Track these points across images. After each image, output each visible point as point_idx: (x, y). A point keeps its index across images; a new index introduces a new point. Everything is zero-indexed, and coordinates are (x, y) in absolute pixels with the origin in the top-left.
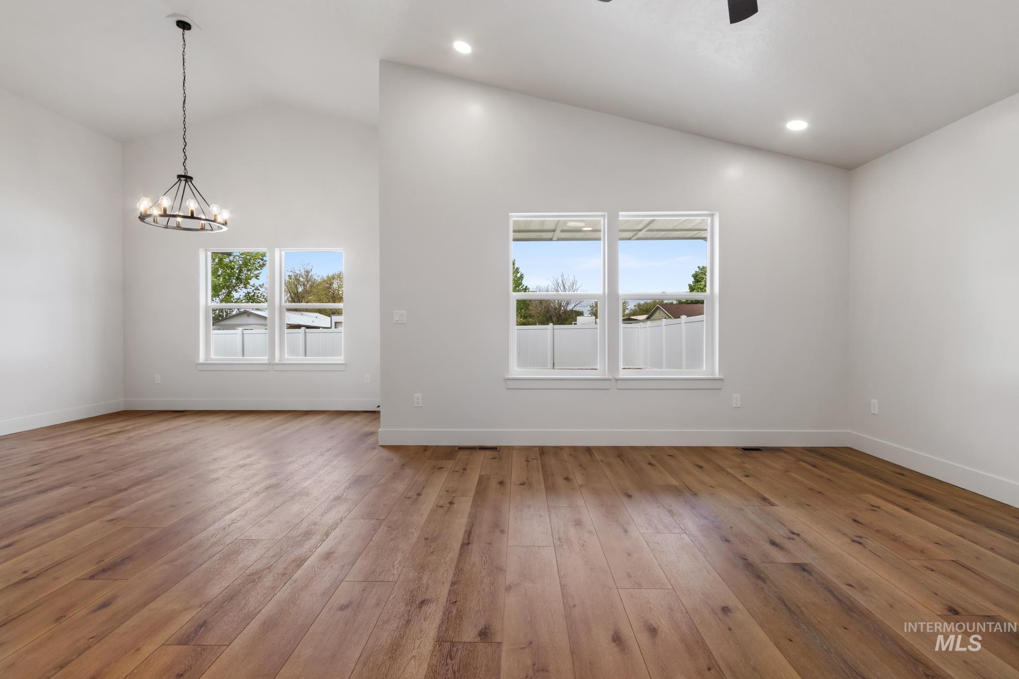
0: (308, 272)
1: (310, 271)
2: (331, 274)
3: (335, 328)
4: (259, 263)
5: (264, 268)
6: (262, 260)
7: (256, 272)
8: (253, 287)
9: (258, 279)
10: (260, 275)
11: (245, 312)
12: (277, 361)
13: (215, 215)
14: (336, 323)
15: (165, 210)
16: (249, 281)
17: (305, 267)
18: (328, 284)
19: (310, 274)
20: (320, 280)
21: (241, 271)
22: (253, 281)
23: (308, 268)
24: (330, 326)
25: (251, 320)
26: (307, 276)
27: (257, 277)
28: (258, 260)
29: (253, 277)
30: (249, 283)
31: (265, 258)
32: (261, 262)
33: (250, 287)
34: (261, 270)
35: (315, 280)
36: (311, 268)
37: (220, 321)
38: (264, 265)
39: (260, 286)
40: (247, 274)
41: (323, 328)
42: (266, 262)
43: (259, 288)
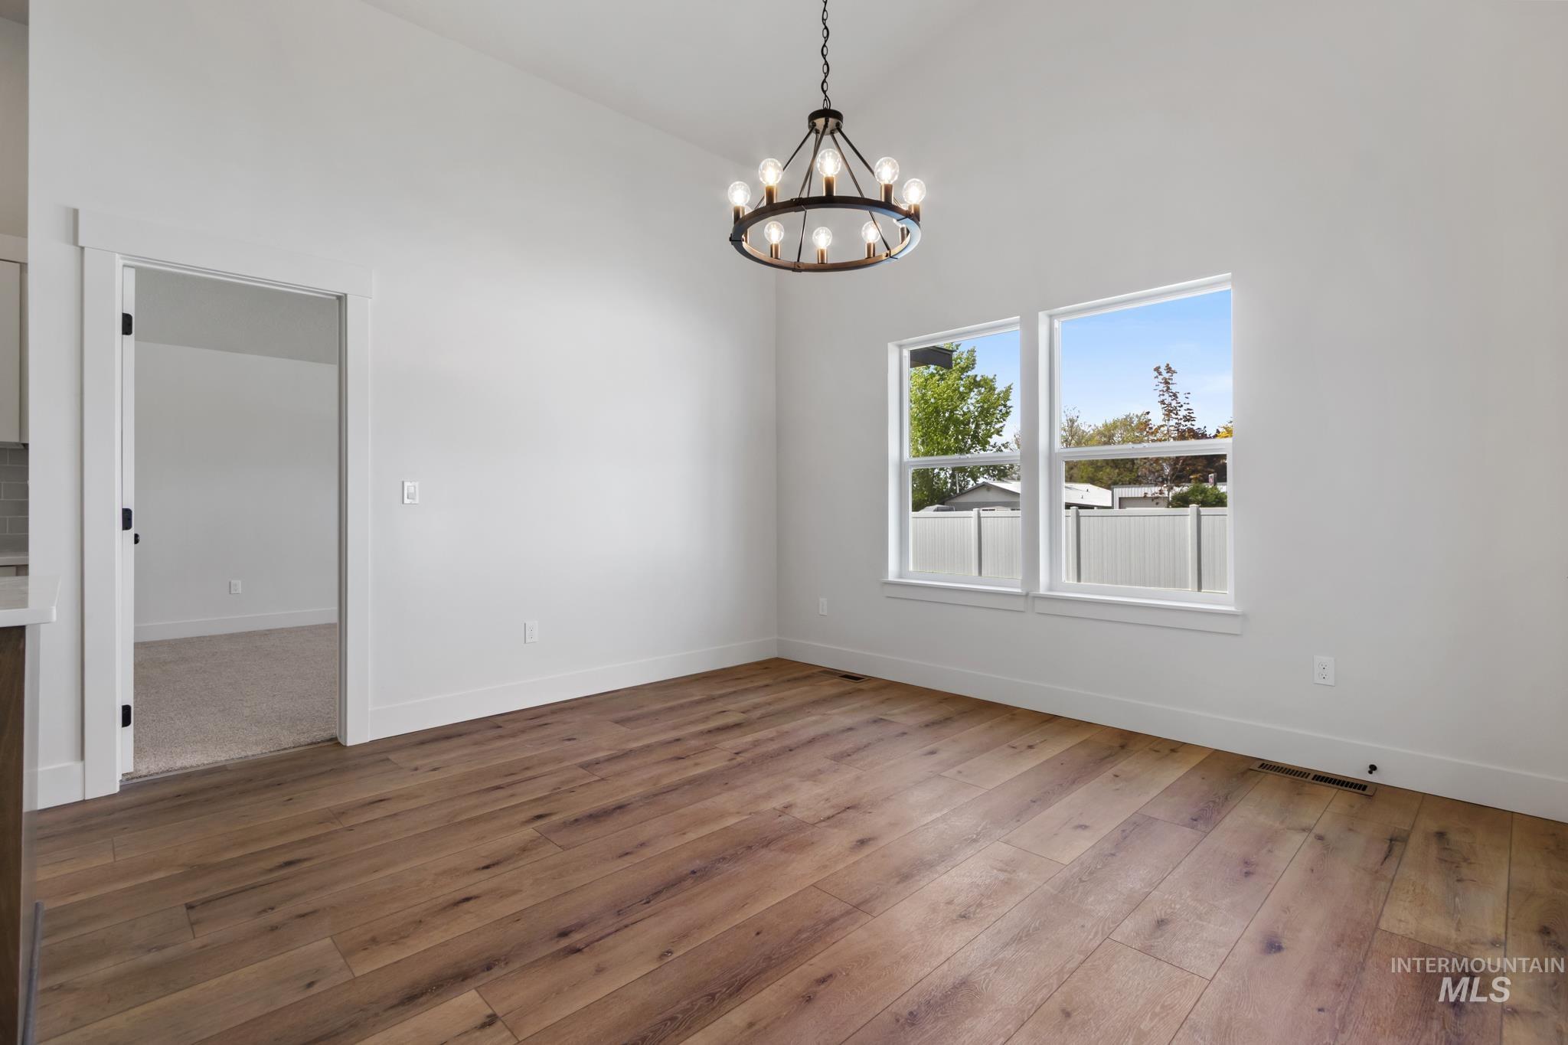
0: (1072, 421)
1: (1075, 418)
2: (1110, 421)
3: (1120, 508)
4: (1001, 411)
5: (1009, 419)
6: (1005, 406)
7: (998, 426)
8: (994, 447)
9: (1001, 435)
10: (1004, 429)
11: (983, 485)
12: (1043, 590)
13: (888, 189)
14: (1120, 498)
15: (770, 194)
16: (989, 439)
17: (1067, 413)
18: (1105, 436)
19: (1076, 424)
20: (1092, 432)
21: (978, 426)
22: (995, 439)
23: (1073, 415)
24: (1111, 505)
25: (991, 497)
26: (1072, 427)
27: (998, 432)
28: (1000, 408)
29: (993, 433)
30: (989, 443)
31: (1009, 403)
32: (1004, 411)
33: (991, 448)
34: (1004, 422)
35: (1083, 431)
36: (1078, 414)
37: (952, 498)
38: (1008, 413)
39: (1003, 445)
40: (986, 429)
41: (1099, 507)
42: (1011, 409)
43: (1002, 448)
